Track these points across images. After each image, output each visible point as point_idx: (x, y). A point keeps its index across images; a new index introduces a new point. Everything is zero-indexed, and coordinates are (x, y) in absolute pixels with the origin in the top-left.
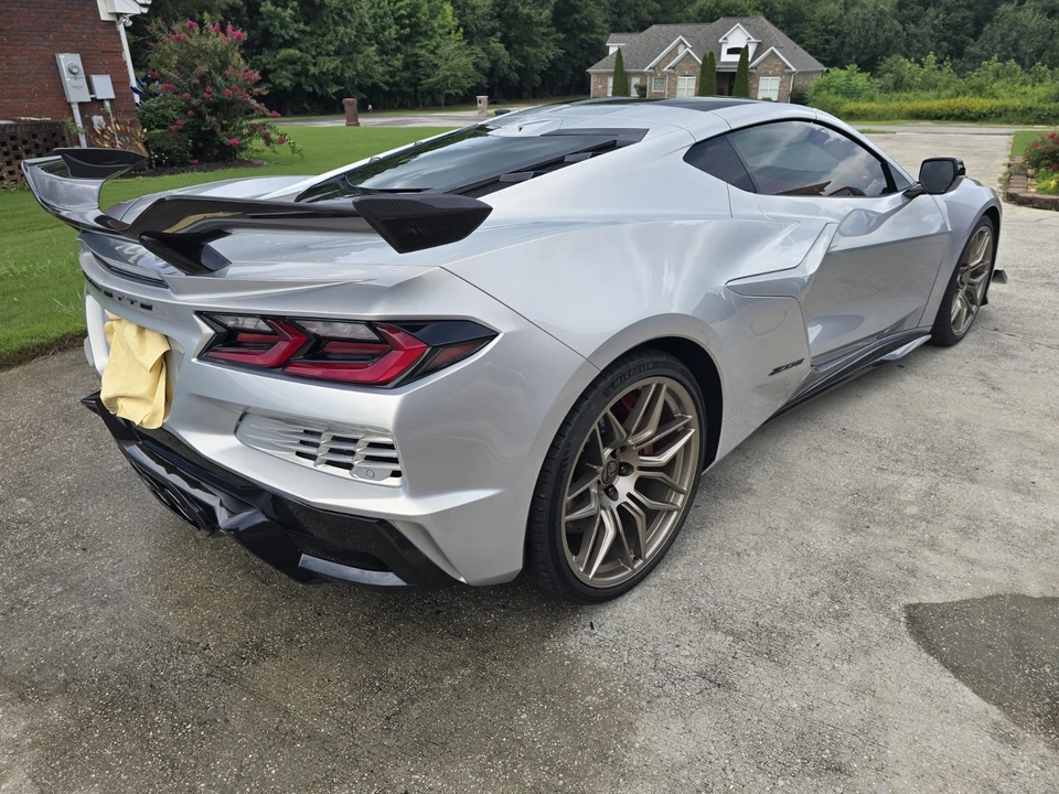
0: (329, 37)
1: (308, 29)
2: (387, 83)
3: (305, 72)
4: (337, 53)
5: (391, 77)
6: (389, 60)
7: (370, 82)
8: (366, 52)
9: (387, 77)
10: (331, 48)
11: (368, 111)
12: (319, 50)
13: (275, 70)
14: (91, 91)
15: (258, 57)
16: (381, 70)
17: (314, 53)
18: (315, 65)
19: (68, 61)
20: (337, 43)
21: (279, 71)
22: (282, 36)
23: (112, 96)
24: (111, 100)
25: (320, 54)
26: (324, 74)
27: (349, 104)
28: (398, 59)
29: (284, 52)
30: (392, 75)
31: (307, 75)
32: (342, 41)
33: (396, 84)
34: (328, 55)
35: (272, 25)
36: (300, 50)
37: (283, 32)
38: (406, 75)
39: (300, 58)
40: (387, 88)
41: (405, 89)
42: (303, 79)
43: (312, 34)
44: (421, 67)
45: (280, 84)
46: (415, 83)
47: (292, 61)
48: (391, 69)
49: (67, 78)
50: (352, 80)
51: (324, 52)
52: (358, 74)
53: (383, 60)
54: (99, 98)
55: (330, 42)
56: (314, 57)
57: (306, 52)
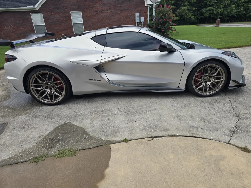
0: (222, 4)
1: (217, 2)
2: (236, 15)
3: (213, 13)
4: (223, 7)
5: (238, 13)
6: (239, 8)
7: (231, 15)
8: (232, 7)
9: (237, 13)
10: (222, 6)
11: (229, 22)
12: (218, 7)
13: (205, 12)
14: (140, 20)
15: (202, 10)
16: (235, 11)
17: (217, 8)
18: (216, 11)
19: (137, 14)
20: (224, 5)
21: (206, 13)
22: (209, 4)
23: (144, 21)
24: (143, 22)
25: (218, 8)
26: (218, 13)
27: (218, 21)
28: (242, 8)
29: (209, 8)
30: (239, 12)
31: (213, 14)
32: (226, 4)
33: (239, 15)
34: (220, 8)
35: (207, 2)
36: (213, 7)
37: (210, 3)
38: (244, 12)
39: (212, 9)
40: (236, 16)
41: (242, 16)
42: (212, 15)
43: (217, 3)
44: (249, 10)
45: (205, 16)
46: (245, 15)
47: (210, 10)
48: (239, 11)
49: (136, 18)
50: (225, 14)
51: (219, 7)
52: (228, 13)
53: (237, 9)
54: (141, 21)
55: (222, 5)
56: (216, 9)
57: (215, 8)
